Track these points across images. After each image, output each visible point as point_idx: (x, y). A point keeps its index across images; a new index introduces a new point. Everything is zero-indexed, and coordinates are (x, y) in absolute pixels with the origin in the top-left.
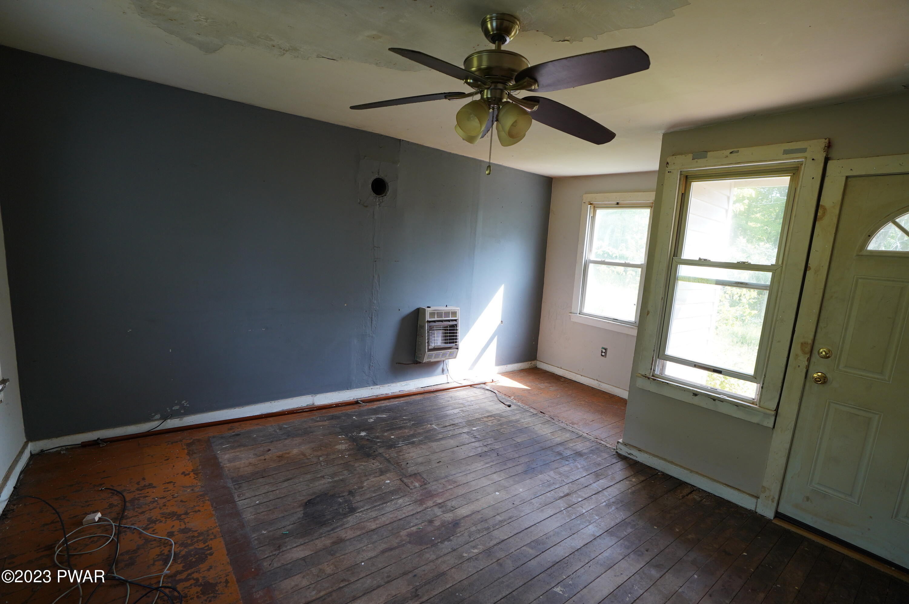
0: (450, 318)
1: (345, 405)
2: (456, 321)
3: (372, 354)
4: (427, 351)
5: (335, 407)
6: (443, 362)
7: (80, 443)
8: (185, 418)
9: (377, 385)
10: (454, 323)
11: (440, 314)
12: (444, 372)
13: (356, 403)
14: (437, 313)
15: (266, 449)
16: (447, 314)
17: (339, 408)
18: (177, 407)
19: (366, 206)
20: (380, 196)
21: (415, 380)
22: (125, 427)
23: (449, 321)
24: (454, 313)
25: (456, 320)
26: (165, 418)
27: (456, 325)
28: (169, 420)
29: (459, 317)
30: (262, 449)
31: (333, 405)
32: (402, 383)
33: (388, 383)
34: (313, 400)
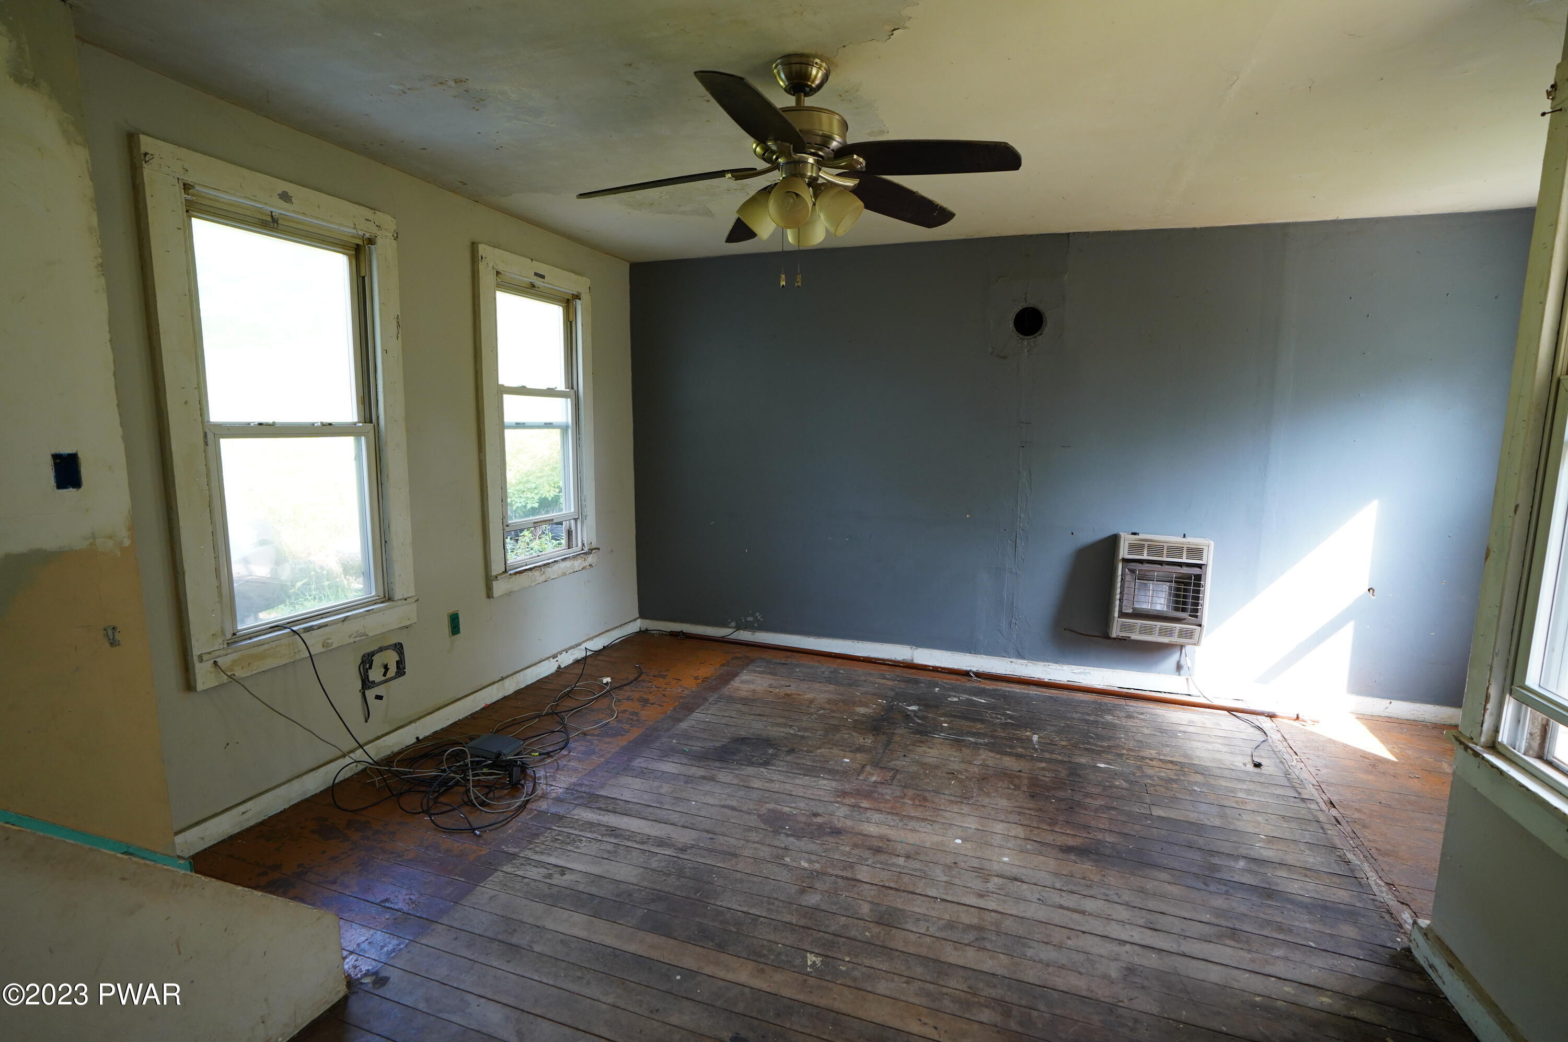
0: (1184, 560)
1: (947, 673)
2: (1201, 568)
3: (1015, 604)
4: (1116, 615)
5: (931, 670)
6: (1179, 648)
7: (669, 631)
8: (756, 633)
9: (1024, 659)
10: (1196, 571)
11: (1155, 548)
12: (1182, 672)
13: (966, 674)
14: (1149, 546)
15: (788, 684)
16: (1176, 550)
17: (937, 673)
18: (750, 619)
19: (1004, 358)
20: (1032, 336)
21: (1105, 669)
22: (705, 627)
23: (1180, 565)
24: (1196, 552)
25: (1200, 566)
26: (738, 628)
27: (1198, 578)
28: (742, 631)
29: (1209, 558)
30: (783, 683)
31: (930, 666)
32: (1074, 667)
33: (1047, 661)
34: (913, 654)
